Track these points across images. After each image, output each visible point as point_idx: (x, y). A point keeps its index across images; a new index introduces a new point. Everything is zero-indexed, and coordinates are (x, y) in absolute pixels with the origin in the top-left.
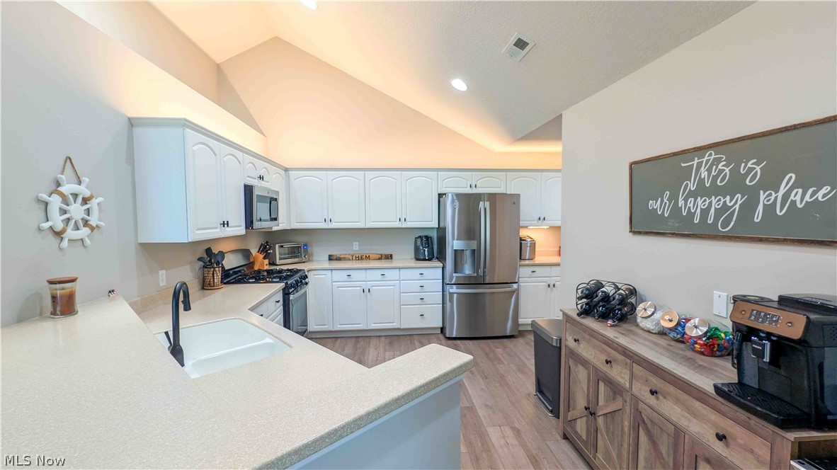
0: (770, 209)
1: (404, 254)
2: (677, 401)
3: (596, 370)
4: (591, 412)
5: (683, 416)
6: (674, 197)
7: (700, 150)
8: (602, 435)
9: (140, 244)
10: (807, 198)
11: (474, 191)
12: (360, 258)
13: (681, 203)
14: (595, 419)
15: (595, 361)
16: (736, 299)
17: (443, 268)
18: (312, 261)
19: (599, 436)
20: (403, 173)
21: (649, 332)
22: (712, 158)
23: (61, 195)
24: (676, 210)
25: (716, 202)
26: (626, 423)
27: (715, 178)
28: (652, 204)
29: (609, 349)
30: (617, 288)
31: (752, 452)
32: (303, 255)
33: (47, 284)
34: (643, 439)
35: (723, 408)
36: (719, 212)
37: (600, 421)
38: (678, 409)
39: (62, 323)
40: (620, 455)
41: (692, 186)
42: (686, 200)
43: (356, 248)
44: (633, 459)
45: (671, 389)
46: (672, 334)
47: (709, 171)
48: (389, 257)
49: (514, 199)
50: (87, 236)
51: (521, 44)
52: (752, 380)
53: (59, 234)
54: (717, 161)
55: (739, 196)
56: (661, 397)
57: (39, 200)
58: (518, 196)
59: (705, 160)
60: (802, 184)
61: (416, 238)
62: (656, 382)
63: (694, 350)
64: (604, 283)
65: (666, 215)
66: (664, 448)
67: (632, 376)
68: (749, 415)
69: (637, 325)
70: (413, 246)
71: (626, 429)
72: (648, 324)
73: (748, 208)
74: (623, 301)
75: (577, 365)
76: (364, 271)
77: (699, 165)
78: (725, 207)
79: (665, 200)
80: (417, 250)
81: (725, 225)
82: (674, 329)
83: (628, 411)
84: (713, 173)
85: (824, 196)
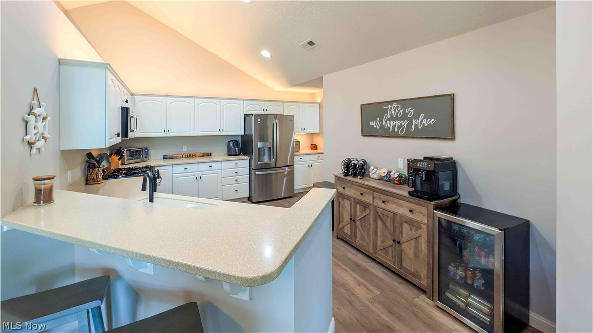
0: (417, 126)
1: (220, 152)
2: (394, 202)
3: (355, 199)
4: (353, 220)
5: (396, 208)
6: (381, 121)
7: (391, 102)
8: (359, 229)
9: (61, 151)
10: (428, 123)
11: (266, 113)
12: (189, 157)
13: (384, 123)
14: (355, 223)
15: (354, 196)
16: (409, 161)
17: (250, 160)
18: (150, 160)
19: (357, 230)
20: (221, 100)
21: (375, 179)
22: (396, 106)
23: (35, 115)
24: (382, 126)
25: (398, 123)
26: (371, 219)
27: (397, 114)
28: (371, 123)
29: (361, 188)
30: (358, 162)
31: (421, 213)
32: (144, 157)
33: (32, 180)
34: (379, 222)
35: (412, 200)
36: (399, 127)
37: (358, 223)
38: (394, 206)
39: (43, 209)
40: (368, 235)
41: (388, 116)
42: (386, 122)
43: (185, 149)
44: (375, 234)
45: (391, 198)
46: (385, 178)
47: (395, 110)
48: (209, 155)
49: (291, 119)
50: (43, 146)
51: (311, 43)
52: (419, 188)
53: (30, 144)
54: (398, 107)
55: (406, 121)
56: (387, 203)
57: (23, 119)
58: (293, 116)
59: (393, 106)
60: (425, 118)
61: (229, 142)
62: (384, 197)
63: (394, 183)
64: (352, 160)
65: (378, 128)
66: (389, 225)
67: (373, 198)
68: (420, 199)
69: (370, 177)
70: (227, 147)
71: (371, 222)
72: (375, 176)
73: (410, 125)
74: (363, 166)
75: (343, 200)
76: (197, 165)
77: (391, 108)
78: (401, 125)
79: (377, 122)
80: (229, 149)
81: (402, 132)
82: (386, 176)
83: (372, 214)
84: (396, 112)
85: (433, 122)
